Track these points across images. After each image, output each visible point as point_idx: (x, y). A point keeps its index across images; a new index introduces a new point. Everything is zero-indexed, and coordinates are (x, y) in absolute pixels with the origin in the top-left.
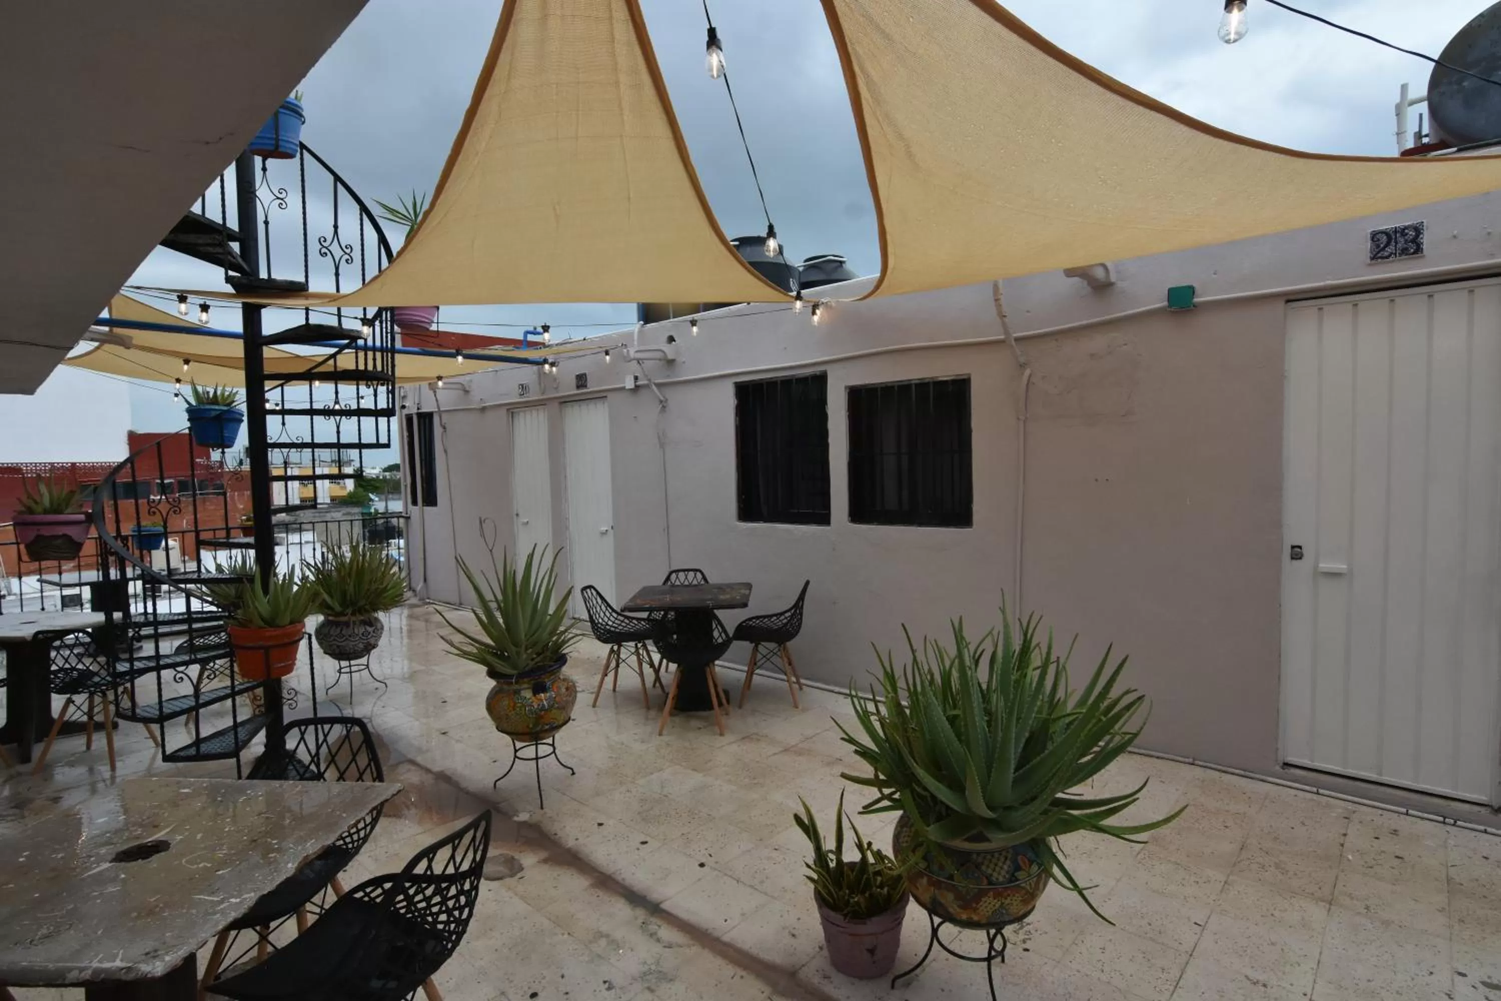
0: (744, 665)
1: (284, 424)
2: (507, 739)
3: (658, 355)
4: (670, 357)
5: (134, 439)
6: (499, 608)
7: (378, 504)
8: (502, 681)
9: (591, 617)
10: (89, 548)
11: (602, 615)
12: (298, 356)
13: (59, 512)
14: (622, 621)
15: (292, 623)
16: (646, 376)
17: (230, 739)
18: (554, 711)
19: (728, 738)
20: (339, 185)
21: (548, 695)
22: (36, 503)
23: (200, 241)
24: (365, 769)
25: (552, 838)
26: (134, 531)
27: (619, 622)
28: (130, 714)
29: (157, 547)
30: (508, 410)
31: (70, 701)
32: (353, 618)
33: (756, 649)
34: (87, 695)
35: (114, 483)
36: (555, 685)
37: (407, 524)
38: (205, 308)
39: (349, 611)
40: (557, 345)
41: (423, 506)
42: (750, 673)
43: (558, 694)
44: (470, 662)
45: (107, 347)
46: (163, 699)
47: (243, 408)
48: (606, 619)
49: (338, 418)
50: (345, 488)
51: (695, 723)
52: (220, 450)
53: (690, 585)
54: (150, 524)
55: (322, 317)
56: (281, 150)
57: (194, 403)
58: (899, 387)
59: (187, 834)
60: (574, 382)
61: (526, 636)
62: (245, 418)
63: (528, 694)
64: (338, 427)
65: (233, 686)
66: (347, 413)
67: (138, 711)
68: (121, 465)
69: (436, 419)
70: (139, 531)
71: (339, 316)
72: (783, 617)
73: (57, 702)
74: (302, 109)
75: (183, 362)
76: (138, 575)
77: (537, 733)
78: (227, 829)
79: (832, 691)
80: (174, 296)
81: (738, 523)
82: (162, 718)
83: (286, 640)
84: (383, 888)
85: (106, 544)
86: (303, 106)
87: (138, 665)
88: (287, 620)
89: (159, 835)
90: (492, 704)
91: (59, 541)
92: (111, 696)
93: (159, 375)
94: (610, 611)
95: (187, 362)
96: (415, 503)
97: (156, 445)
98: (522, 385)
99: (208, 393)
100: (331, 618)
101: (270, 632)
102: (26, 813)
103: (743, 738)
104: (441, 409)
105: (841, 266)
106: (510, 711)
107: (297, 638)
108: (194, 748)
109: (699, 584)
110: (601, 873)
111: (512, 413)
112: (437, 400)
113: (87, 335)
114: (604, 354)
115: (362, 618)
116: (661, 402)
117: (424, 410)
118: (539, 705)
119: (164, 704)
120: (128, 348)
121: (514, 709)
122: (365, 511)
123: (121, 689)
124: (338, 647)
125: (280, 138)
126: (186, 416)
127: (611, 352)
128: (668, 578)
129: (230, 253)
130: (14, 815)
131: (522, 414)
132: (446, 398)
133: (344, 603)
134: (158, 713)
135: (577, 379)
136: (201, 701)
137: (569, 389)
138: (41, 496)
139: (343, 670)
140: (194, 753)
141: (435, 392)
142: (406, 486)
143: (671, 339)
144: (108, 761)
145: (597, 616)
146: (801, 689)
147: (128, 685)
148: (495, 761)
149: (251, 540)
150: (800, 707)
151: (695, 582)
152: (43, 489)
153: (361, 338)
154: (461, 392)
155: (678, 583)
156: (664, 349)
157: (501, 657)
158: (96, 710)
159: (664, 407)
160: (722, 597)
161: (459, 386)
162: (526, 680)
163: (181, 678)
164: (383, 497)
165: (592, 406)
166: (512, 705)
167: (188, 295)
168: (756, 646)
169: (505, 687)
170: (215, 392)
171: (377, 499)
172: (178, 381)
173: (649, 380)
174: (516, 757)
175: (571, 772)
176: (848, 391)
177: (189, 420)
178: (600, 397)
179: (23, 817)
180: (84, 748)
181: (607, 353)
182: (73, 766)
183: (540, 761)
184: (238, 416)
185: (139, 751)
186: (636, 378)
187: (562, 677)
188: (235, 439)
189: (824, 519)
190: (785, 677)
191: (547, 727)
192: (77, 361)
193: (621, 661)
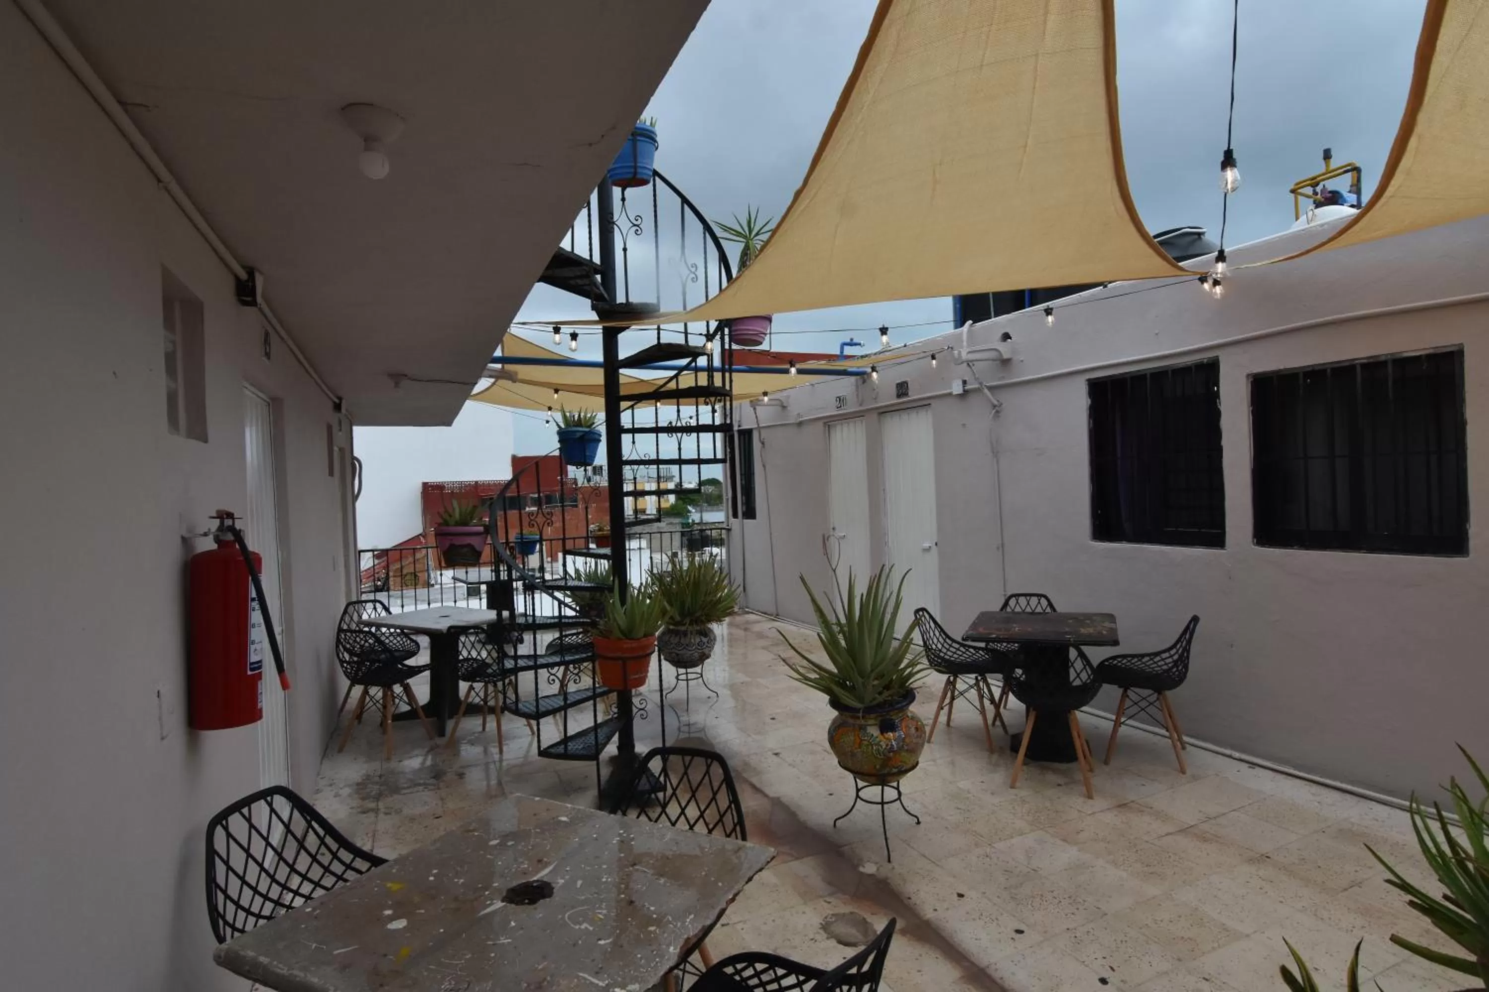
0: (1112, 713)
1: (634, 442)
2: (850, 776)
3: (993, 355)
4: (1005, 356)
5: (517, 462)
6: (842, 631)
7: (695, 516)
8: (847, 714)
9: (925, 643)
10: (487, 553)
11: (935, 641)
12: (642, 381)
13: (465, 524)
14: (958, 649)
15: (645, 636)
16: (976, 379)
17: (591, 738)
18: (903, 754)
19: (1099, 803)
20: (686, 206)
21: (897, 734)
22: (450, 516)
23: (571, 274)
24: (726, 811)
25: (906, 901)
26: (517, 539)
27: (954, 650)
28: (514, 708)
29: (532, 553)
30: (825, 423)
31: (471, 688)
32: (690, 628)
33: (1125, 695)
34: (483, 684)
35: (505, 498)
36: (903, 724)
37: (728, 536)
38: (574, 336)
39: (688, 621)
40: (875, 354)
41: (743, 518)
42: (1117, 724)
43: (907, 735)
44: (812, 689)
45: (501, 382)
46: (540, 696)
47: (602, 429)
48: (940, 646)
49: (679, 435)
50: (668, 500)
51: (1051, 777)
52: (583, 468)
53: (1033, 613)
54: (531, 533)
55: (672, 335)
56: (639, 176)
57: (563, 426)
58: (1333, 369)
59: (567, 877)
60: (894, 391)
61: (872, 665)
62: (604, 439)
63: (874, 731)
64: (680, 444)
65: (594, 688)
66: (688, 430)
67: (520, 706)
68: (508, 484)
69: (755, 435)
70: (522, 538)
71: (686, 333)
72: (1158, 658)
73: (463, 686)
74: (656, 134)
75: (553, 391)
76: (519, 577)
77: (885, 775)
78: (604, 880)
79: (1230, 756)
80: (550, 328)
81: (1093, 543)
82: (537, 715)
83: (641, 653)
84: (755, 969)
85: (498, 553)
86: (657, 133)
87: (521, 663)
88: (641, 634)
89: (543, 874)
90: (835, 736)
91: (465, 550)
92: (500, 684)
93: (534, 404)
94: (944, 637)
95: (556, 391)
96: (735, 515)
97: (534, 466)
98: (839, 398)
99: (574, 416)
100: (671, 627)
101: (628, 644)
102: (442, 785)
103: (1119, 806)
104: (761, 425)
105: (1200, 238)
106: (856, 748)
107: (649, 651)
108: (563, 746)
109: (1044, 613)
110: (973, 963)
111: (829, 426)
112: (757, 417)
113: (486, 373)
114: (930, 358)
115: (698, 628)
116: (995, 406)
117: (745, 427)
118: (887, 745)
119: (540, 701)
120: (514, 381)
121: (860, 748)
122: (684, 521)
123: (507, 681)
124: (677, 655)
125: (639, 165)
126: (556, 438)
127: (937, 356)
128: (1006, 604)
129: (595, 283)
130: (434, 785)
131: (839, 428)
132: (766, 414)
133: (683, 614)
134: (535, 710)
135: (897, 387)
136: (569, 702)
137: (889, 398)
138: (454, 509)
139: (680, 677)
140: (563, 751)
141: (755, 409)
142: (727, 500)
143: (1006, 337)
144: (497, 744)
145: (931, 642)
146: (1184, 748)
147: (513, 678)
148: (831, 794)
149: (607, 551)
150: (1189, 772)
151: (1039, 610)
152: (455, 504)
153: (703, 354)
154: (779, 408)
155: (1018, 609)
156: (998, 348)
157: (843, 686)
158: (489, 698)
159: (997, 412)
160: (1083, 631)
161: (777, 402)
162: (872, 716)
163: (553, 680)
164: (698, 509)
165: (913, 415)
166: (858, 741)
167: (561, 326)
168: (1125, 691)
169: (851, 721)
170: (579, 415)
171: (694, 511)
172: (550, 409)
173: (981, 384)
174: (858, 796)
175: (916, 820)
176: (1251, 380)
177: (559, 441)
178: (923, 404)
179: (439, 788)
180: (480, 729)
181: (933, 357)
182: (473, 744)
183: (886, 806)
184: (597, 436)
185: (520, 737)
186: (965, 382)
187: (909, 714)
188: (594, 457)
189: (1217, 540)
190: (1167, 734)
191: (895, 770)
192: (480, 396)
193: (956, 693)
